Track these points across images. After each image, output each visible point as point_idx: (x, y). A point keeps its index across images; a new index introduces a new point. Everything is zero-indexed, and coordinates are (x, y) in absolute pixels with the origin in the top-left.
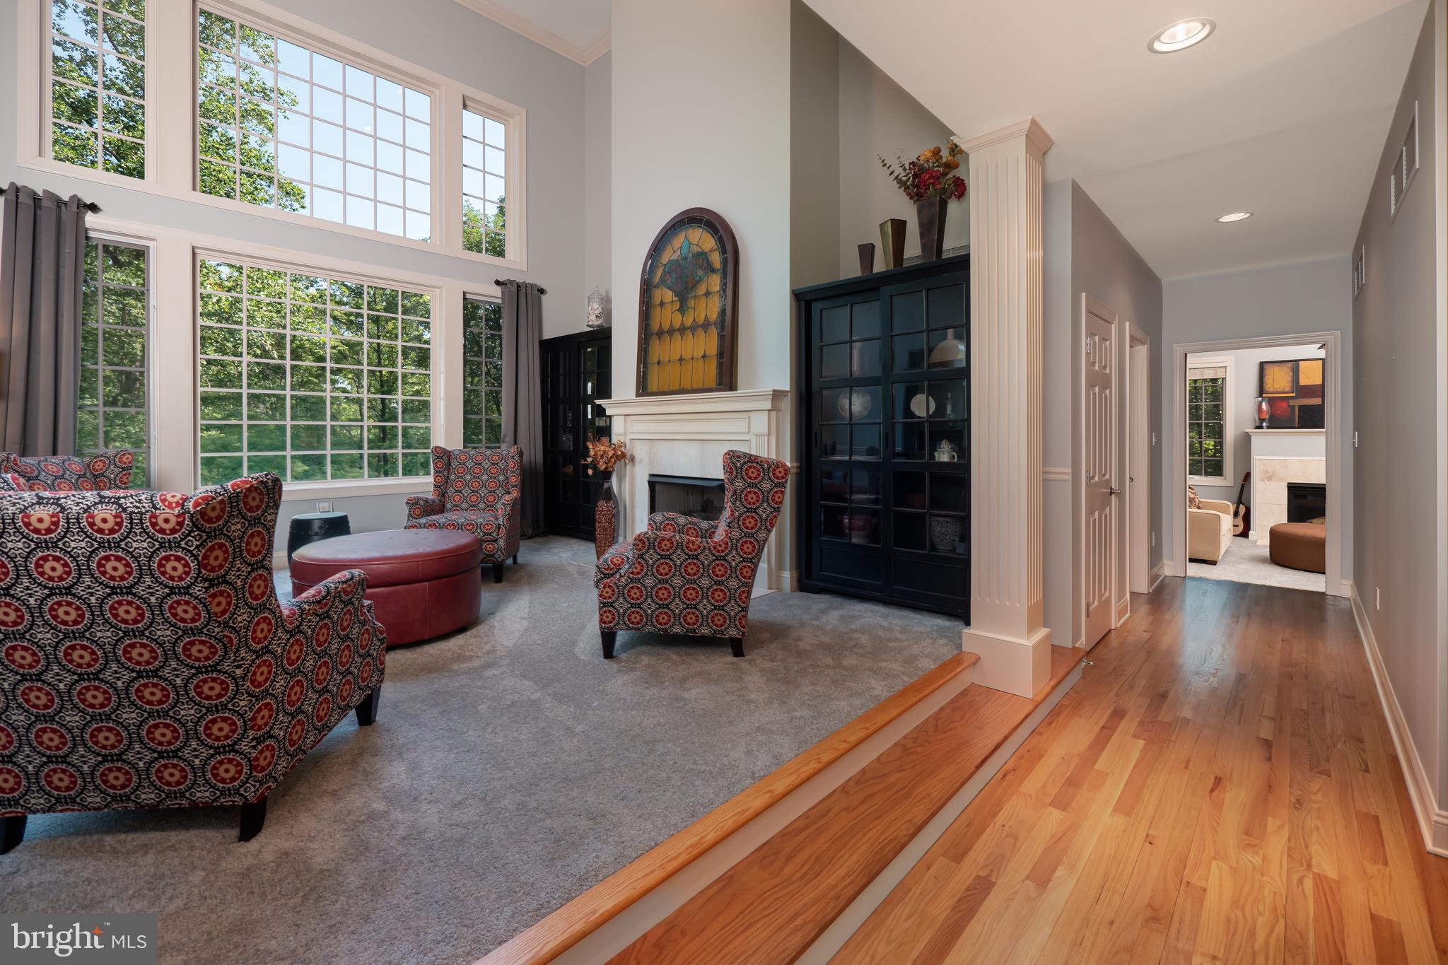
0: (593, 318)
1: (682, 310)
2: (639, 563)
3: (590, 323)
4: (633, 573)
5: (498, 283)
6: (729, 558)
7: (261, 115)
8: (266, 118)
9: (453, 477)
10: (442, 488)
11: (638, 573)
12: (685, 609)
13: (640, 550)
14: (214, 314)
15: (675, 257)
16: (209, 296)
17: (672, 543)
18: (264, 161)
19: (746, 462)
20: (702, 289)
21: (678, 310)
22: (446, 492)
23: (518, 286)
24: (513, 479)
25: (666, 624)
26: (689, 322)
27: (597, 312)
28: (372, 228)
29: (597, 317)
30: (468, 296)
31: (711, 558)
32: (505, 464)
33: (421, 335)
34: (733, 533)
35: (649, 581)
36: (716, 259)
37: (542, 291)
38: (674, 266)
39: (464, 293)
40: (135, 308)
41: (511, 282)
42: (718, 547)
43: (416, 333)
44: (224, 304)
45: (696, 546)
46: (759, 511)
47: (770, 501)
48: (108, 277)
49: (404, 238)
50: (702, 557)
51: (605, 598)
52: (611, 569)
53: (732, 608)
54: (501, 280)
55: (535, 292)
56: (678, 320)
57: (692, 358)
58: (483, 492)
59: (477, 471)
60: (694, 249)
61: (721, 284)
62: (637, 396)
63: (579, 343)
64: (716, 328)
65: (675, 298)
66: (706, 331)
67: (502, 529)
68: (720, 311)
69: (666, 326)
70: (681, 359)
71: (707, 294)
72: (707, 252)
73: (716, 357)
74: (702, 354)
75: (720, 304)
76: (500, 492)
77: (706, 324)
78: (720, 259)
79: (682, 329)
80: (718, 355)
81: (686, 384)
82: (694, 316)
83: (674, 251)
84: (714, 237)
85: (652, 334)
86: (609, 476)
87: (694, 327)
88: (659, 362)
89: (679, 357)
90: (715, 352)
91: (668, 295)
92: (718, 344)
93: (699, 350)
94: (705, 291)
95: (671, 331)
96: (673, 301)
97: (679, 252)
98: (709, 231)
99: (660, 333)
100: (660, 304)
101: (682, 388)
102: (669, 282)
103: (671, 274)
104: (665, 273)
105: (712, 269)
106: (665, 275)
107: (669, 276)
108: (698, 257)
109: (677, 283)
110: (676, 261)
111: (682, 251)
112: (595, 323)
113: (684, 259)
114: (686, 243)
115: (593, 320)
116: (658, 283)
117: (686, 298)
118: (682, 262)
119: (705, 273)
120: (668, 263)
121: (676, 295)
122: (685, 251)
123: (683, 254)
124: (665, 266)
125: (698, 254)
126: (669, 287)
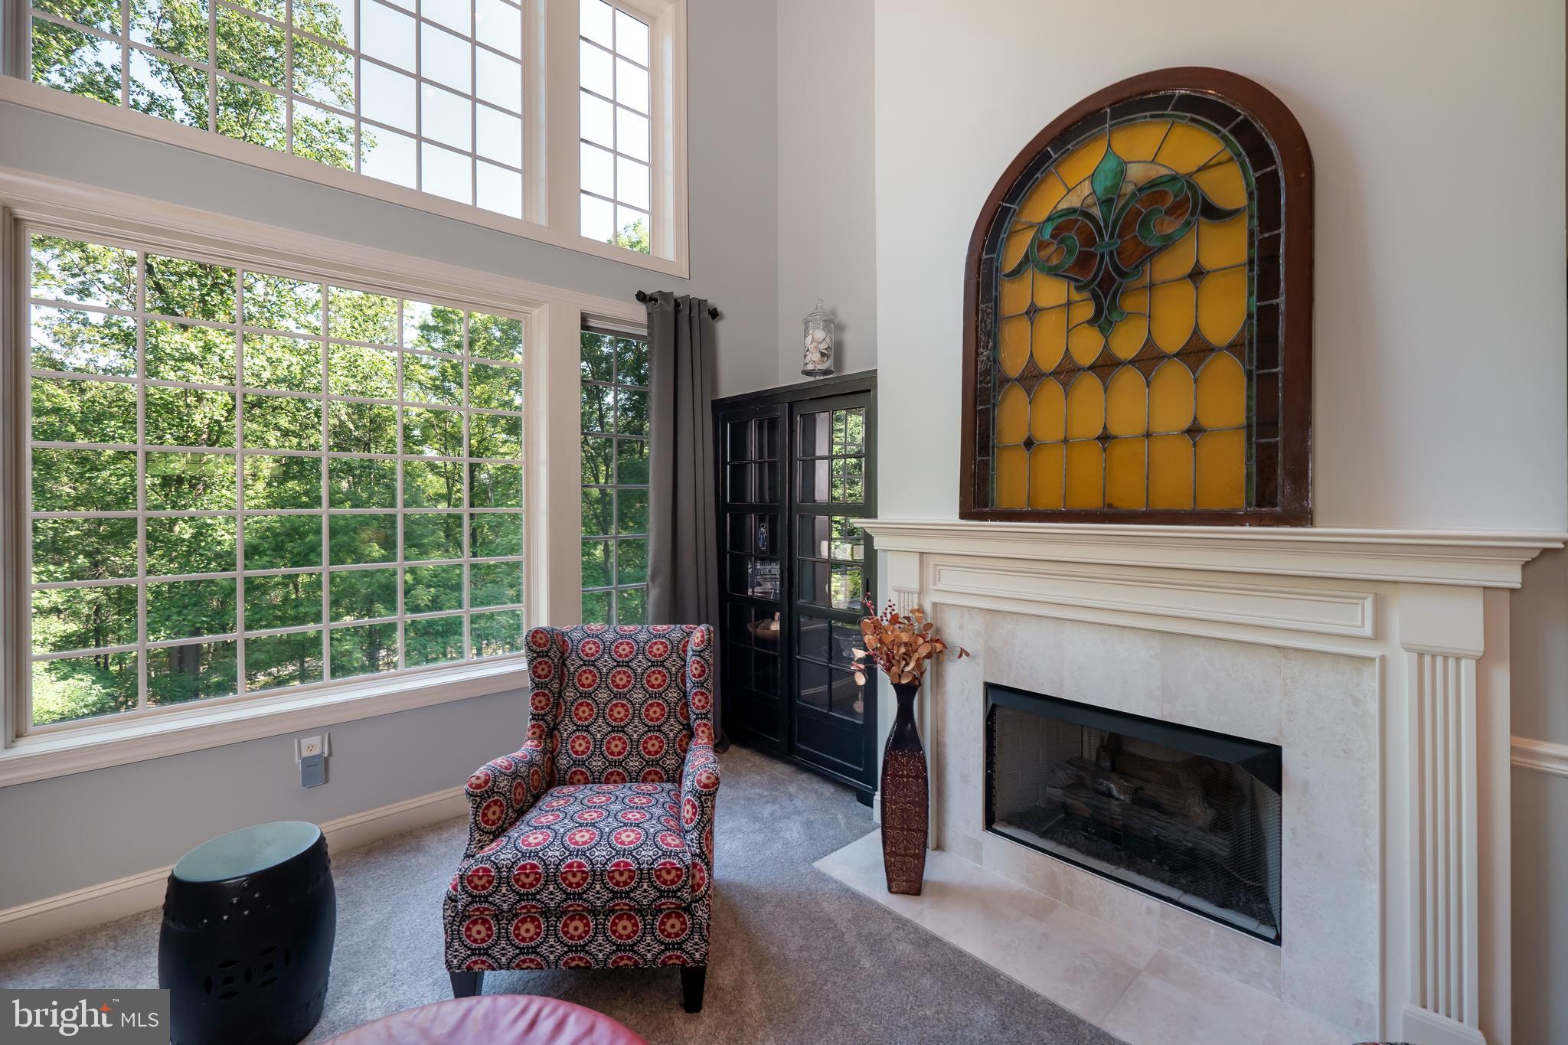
0: (816, 357)
1: (1105, 319)
3: (810, 367)
5: (641, 297)
9: (570, 694)
10: (549, 718)
14: (284, 381)
15: (1074, 201)
16: (279, 361)
20: (1174, 264)
21: (1091, 322)
22: (556, 727)
23: (677, 304)
24: (696, 702)
26: (1127, 343)
27: (823, 346)
28: (414, 187)
29: (823, 354)
30: (593, 323)
32: (680, 663)
33: (513, 400)
37: (714, 314)
39: (584, 318)
40: (195, 374)
41: (665, 296)
43: (507, 398)
44: (296, 369)
48: (165, 339)
49: (474, 207)
54: (648, 291)
55: (706, 315)
56: (1088, 346)
57: (1148, 435)
58: (636, 729)
59: (622, 680)
60: (1138, 173)
61: (1251, 245)
62: (962, 516)
63: (791, 406)
64: (1240, 357)
65: (1076, 296)
66: (1198, 366)
67: (701, 870)
68: (1250, 316)
69: (1049, 360)
70: (1105, 438)
71: (1197, 274)
72: (1191, 175)
73: (1244, 432)
74: (1186, 423)
75: (1251, 293)
76: (672, 729)
77: (1197, 352)
78: (1248, 184)
79: (1106, 367)
80: (1249, 426)
81: (1129, 494)
82: (1149, 332)
83: (1069, 191)
84: (1217, 132)
85: (1005, 380)
86: (906, 693)
87: (1149, 360)
88: (1029, 443)
89: (1099, 432)
90: (1242, 419)
91: (1052, 292)
92: (1249, 398)
93: (1174, 415)
94: (1188, 268)
95: (1067, 372)
96: (1069, 304)
97: (1086, 189)
98: (1193, 120)
99: (1031, 378)
100: (1027, 313)
101: (1110, 506)
102: (1055, 262)
103: (1062, 241)
104: (1039, 245)
105: (1213, 213)
106: (1042, 246)
107: (1053, 248)
108: (1153, 190)
109: (1084, 261)
110: (1073, 211)
111: (1096, 186)
112: (819, 367)
113: (1107, 203)
114: (1111, 164)
115: (814, 361)
116: (1019, 266)
117: (1116, 292)
118: (1096, 212)
119: (1188, 223)
120: (1049, 219)
121: (1078, 289)
122: (1109, 183)
123: (1099, 191)
124: (1041, 226)
125: (1153, 183)
126: (1054, 272)
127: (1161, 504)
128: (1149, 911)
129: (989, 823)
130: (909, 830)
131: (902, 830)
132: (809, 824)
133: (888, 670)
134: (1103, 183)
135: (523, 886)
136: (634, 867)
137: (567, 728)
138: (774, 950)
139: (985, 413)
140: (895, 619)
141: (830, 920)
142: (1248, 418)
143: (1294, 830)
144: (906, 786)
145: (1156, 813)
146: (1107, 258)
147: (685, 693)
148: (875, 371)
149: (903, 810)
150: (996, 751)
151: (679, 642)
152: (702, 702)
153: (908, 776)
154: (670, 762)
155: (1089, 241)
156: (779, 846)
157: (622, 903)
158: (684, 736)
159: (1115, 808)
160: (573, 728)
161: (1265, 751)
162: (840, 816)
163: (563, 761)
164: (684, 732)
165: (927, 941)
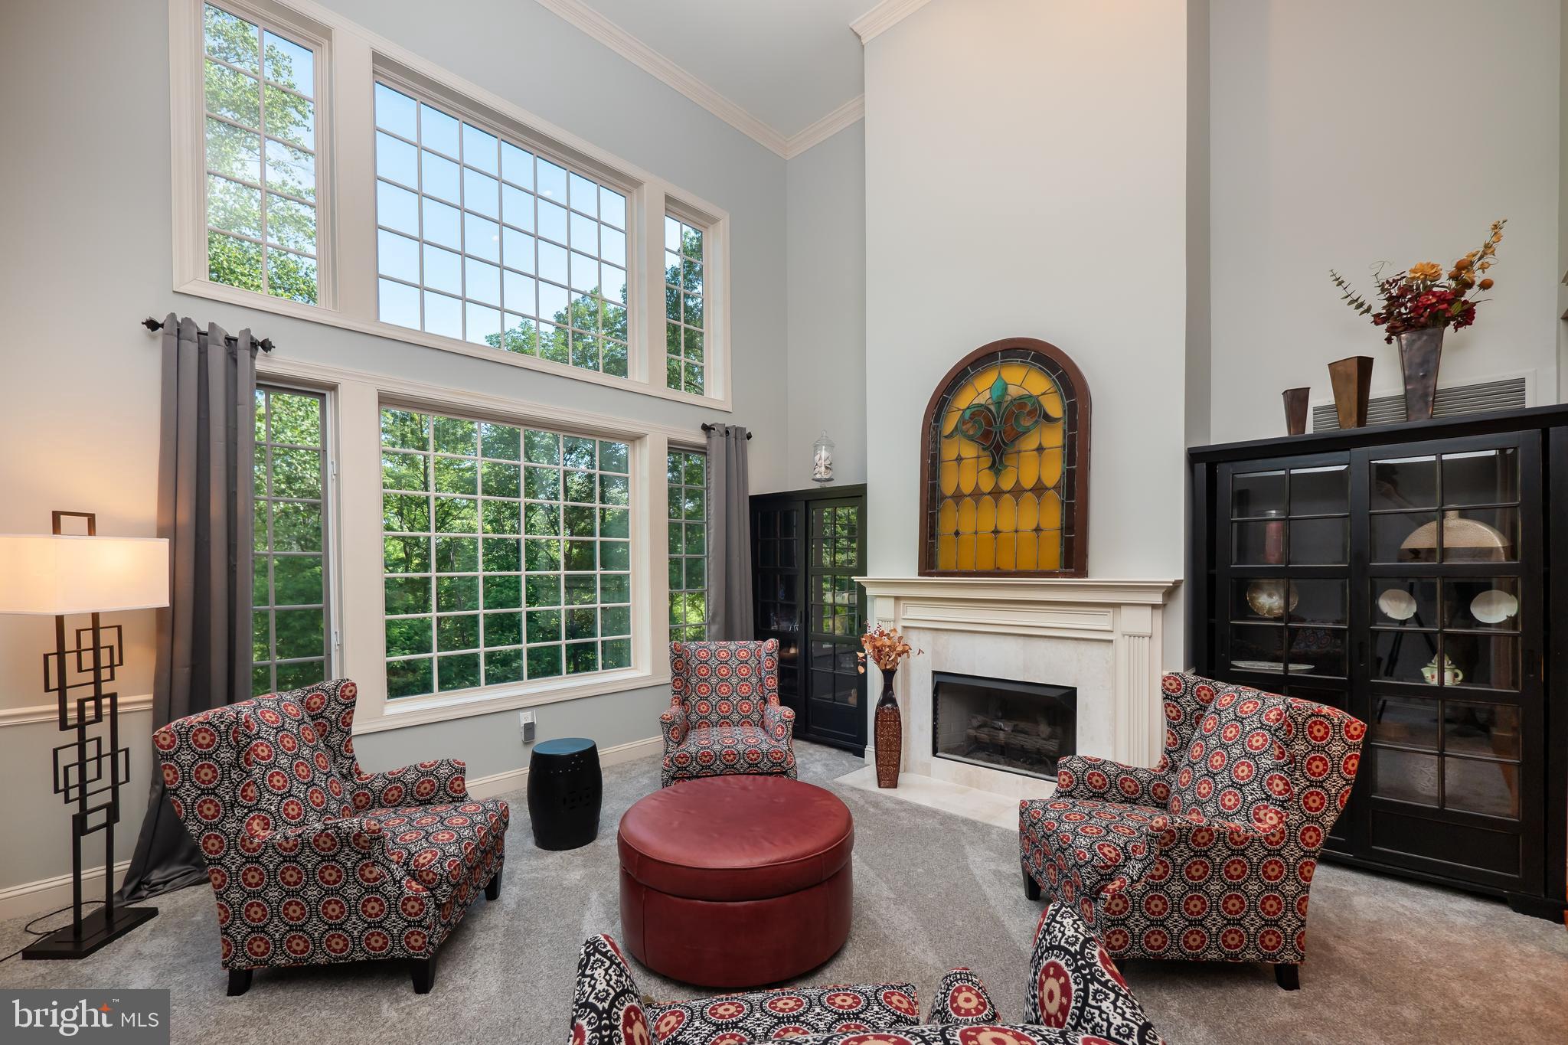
1: (996, 467)
2: (1161, 862)
3: (818, 476)
4: (1153, 877)
5: (705, 427)
6: (1285, 852)
7: (300, 223)
8: (306, 225)
9: (693, 680)
10: (683, 693)
11: (1161, 877)
12: (1225, 925)
13: (1166, 844)
15: (981, 400)
17: (1212, 834)
18: (302, 274)
19: (1310, 716)
20: (1030, 443)
22: (687, 699)
23: (727, 431)
24: (768, 683)
25: (1198, 947)
26: (1007, 484)
30: (671, 445)
31: (1262, 852)
34: (1291, 817)
35: (1176, 888)
36: (1054, 407)
37: (748, 437)
38: (979, 413)
39: (669, 442)
41: (719, 426)
42: (1271, 837)
45: (1242, 838)
46: (1327, 785)
47: (1342, 770)
50: (1249, 853)
51: (1114, 913)
52: (1109, 867)
53: (1289, 924)
54: (708, 423)
55: (744, 438)
56: (987, 483)
57: (1016, 531)
58: (735, 699)
59: (724, 671)
60: (1014, 391)
61: (1064, 437)
62: (920, 574)
63: (807, 503)
64: (1059, 493)
65: (982, 453)
66: (1040, 497)
68: (1064, 473)
69: (967, 488)
70: (996, 532)
71: (1040, 449)
72: (1039, 396)
73: (1059, 531)
74: (1034, 526)
75: (1064, 462)
77: (1039, 489)
78: (1064, 406)
79: (997, 493)
80: (1062, 529)
81: (1007, 564)
82: (1018, 477)
83: (979, 394)
84: (1051, 376)
85: (944, 497)
86: (889, 675)
87: (1018, 491)
88: (957, 533)
89: (993, 529)
90: (1058, 525)
91: (969, 451)
92: (1062, 514)
93: (1028, 522)
94: (1035, 446)
95: (977, 495)
96: (978, 457)
97: (987, 395)
98: (1040, 368)
99: (958, 497)
100: (957, 459)
101: (998, 568)
102: (971, 432)
103: (975, 422)
104: (963, 421)
105: (1048, 418)
106: (964, 423)
107: (970, 425)
108: (1021, 402)
109: (986, 435)
110: (982, 405)
111: (992, 394)
112: (825, 477)
113: (999, 404)
114: (999, 384)
115: (821, 472)
116: (952, 433)
117: (1002, 454)
118: (992, 408)
119: (1036, 422)
120: (968, 408)
121: (984, 449)
122: (999, 393)
123: (994, 397)
124: (964, 411)
125: (1021, 398)
126: (971, 439)
127: (1022, 567)
128: (1017, 782)
129: (935, 752)
130: (891, 751)
131: (887, 751)
133: (878, 662)
134: (997, 393)
135: (704, 762)
136: (759, 752)
137: (694, 699)
139: (932, 516)
140: (882, 634)
142: (1062, 524)
143: (1082, 728)
144: (889, 726)
145: (1023, 735)
146: (998, 435)
147: (761, 679)
148: (866, 485)
149: (888, 740)
150: (939, 712)
151: (756, 650)
152: (772, 683)
153: (890, 721)
154: (756, 716)
155: (989, 424)
157: (754, 770)
158: (763, 702)
159: (1002, 735)
160: (698, 699)
161: (1067, 691)
163: (694, 718)
164: (763, 700)
165: (901, 803)
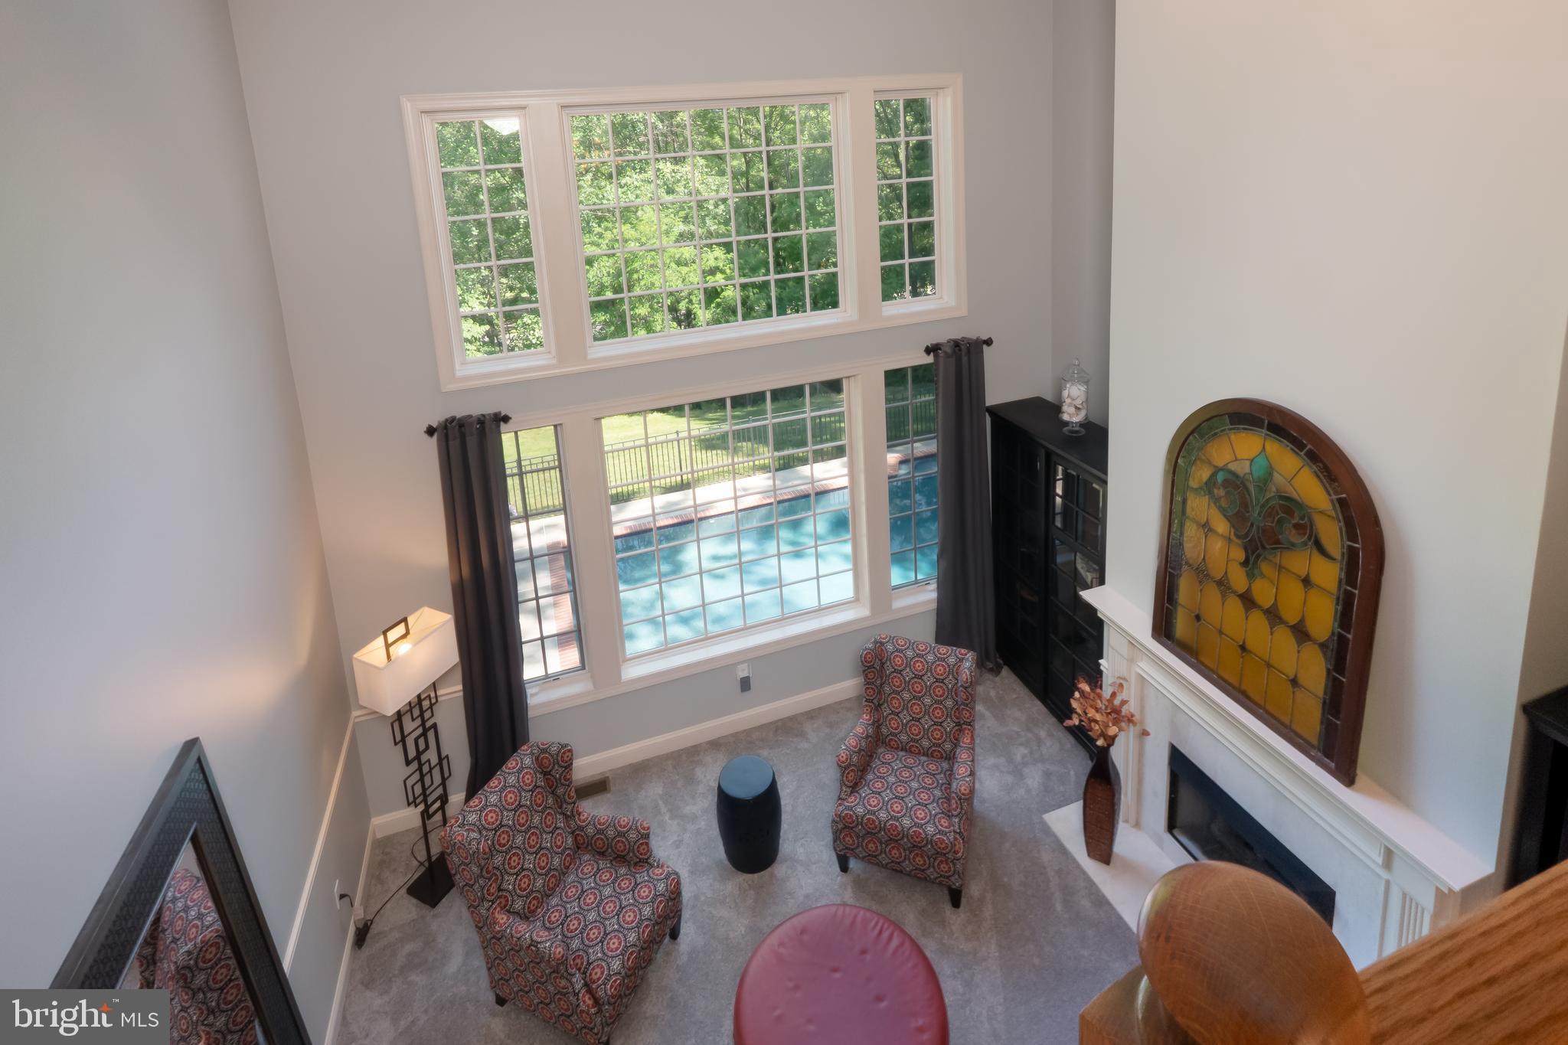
5: (929, 350)
9: (887, 690)
10: (875, 701)
20: (1294, 563)
27: (1078, 403)
29: (1076, 409)
32: (954, 681)
38: (1235, 484)
56: (1239, 579)
57: (1269, 665)
58: (927, 723)
59: (918, 687)
61: (1339, 586)
62: (1153, 638)
64: (1325, 654)
66: (1301, 645)
67: (959, 843)
68: (1333, 633)
69: (1215, 570)
70: (1244, 648)
71: (1307, 582)
73: (1321, 703)
74: (1291, 673)
75: (1336, 620)
76: (949, 725)
77: (1301, 632)
78: (1342, 545)
79: (1248, 601)
80: (1324, 702)
82: (1276, 599)
83: (1236, 460)
84: (1329, 493)
85: (1186, 563)
87: (1274, 617)
88: (1198, 618)
90: (1321, 694)
91: (1220, 523)
95: (1224, 586)
96: (1230, 540)
98: (1316, 472)
99: (1202, 574)
100: (1203, 525)
101: (1244, 691)
102: (1223, 503)
104: (1214, 482)
105: (1320, 548)
106: (1216, 484)
107: (1222, 493)
108: (1288, 503)
109: (1241, 519)
110: (1238, 478)
111: (1254, 468)
112: (1074, 419)
113: (1259, 488)
114: (1264, 461)
116: (1200, 488)
117: (1258, 556)
118: (1252, 488)
119: (1305, 544)
120: (1222, 469)
121: (1236, 534)
122: (1261, 475)
123: (1255, 475)
124: (1217, 470)
125: (1288, 498)
126: (1222, 511)
129: (1170, 827)
131: (1097, 827)
132: (1047, 774)
134: (1258, 471)
136: (923, 836)
137: (885, 710)
138: (1005, 879)
141: (1045, 868)
142: (1325, 696)
146: (1255, 527)
149: (1098, 816)
150: (1178, 786)
151: (954, 666)
154: (948, 746)
155: (1245, 506)
156: (1022, 791)
158: (957, 730)
160: (889, 711)
161: (1325, 887)
162: (1072, 773)
163: (884, 730)
164: (957, 728)
